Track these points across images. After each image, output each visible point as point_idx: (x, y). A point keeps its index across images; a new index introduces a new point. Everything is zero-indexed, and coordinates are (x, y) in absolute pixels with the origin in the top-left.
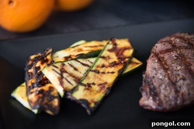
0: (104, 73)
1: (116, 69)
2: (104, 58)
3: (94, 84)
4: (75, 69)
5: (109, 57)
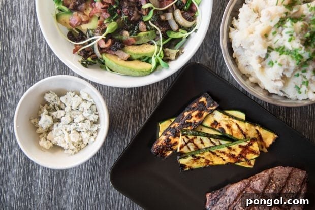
0: (218, 156)
1: (228, 160)
2: (230, 148)
3: (204, 158)
4: (202, 143)
5: (234, 150)
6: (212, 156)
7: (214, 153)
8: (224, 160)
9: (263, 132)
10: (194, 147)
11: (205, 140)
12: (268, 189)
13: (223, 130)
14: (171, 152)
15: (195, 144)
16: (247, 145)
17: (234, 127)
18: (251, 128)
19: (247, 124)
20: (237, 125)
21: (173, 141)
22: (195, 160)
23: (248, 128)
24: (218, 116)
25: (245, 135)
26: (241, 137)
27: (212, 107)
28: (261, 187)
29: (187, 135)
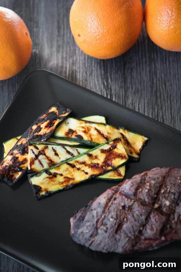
0: (78, 169)
1: (91, 172)
2: (90, 156)
3: (61, 175)
4: (56, 154)
5: (96, 157)
6: (71, 169)
7: (73, 166)
8: (87, 173)
9: (130, 136)
10: (47, 161)
11: (59, 149)
12: (140, 190)
13: (80, 137)
14: (20, 173)
15: (48, 158)
16: (110, 148)
17: (93, 132)
18: (113, 130)
19: (108, 127)
20: (96, 129)
21: (21, 158)
22: (50, 178)
23: (110, 131)
24: (73, 124)
25: (107, 139)
26: (102, 141)
27: (65, 113)
28: (132, 188)
29: (35, 144)
